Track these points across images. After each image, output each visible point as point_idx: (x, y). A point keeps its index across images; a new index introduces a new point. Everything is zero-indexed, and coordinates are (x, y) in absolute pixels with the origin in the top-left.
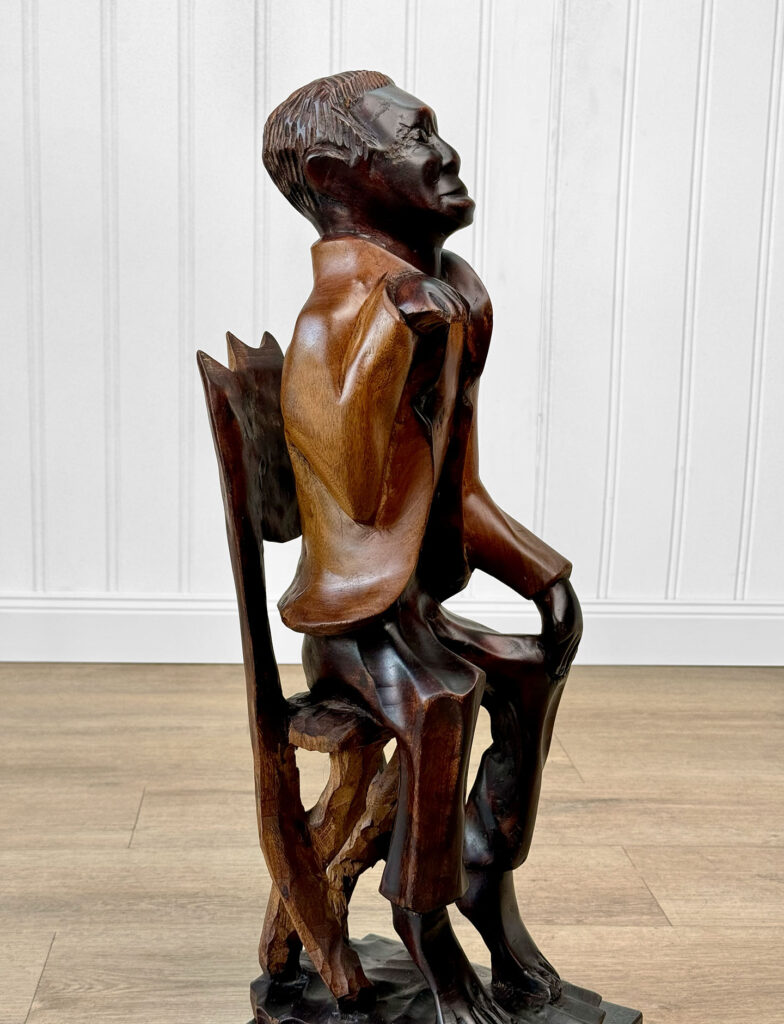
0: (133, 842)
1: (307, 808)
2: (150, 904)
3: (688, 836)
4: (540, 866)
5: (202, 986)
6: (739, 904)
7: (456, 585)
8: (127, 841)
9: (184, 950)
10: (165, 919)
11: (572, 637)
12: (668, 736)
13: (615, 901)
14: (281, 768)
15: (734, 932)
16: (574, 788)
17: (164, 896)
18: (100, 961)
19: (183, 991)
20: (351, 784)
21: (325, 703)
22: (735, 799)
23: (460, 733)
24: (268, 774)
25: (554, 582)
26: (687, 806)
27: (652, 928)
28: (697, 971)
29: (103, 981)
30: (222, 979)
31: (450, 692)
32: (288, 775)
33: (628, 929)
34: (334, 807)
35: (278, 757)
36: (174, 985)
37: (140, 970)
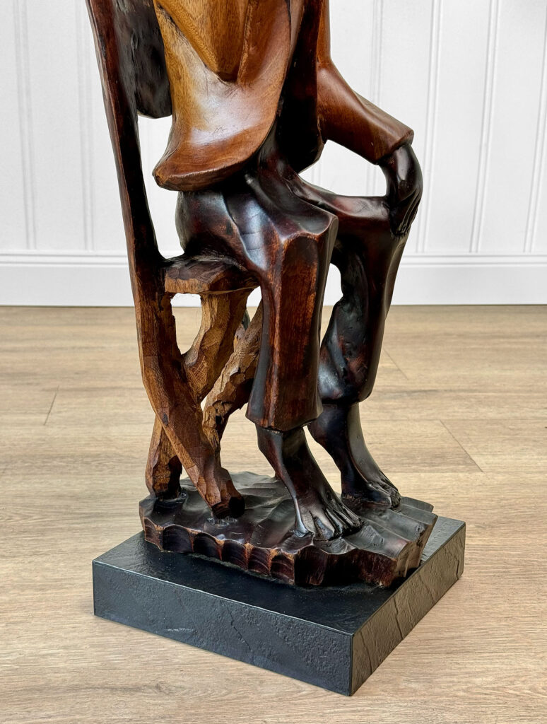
0: (48, 421)
1: (182, 353)
2: (61, 462)
3: (492, 413)
4: (375, 434)
5: (102, 516)
6: (536, 457)
7: (310, 156)
8: (44, 421)
9: (88, 492)
10: (72, 472)
11: (414, 194)
12: (473, 349)
13: (436, 457)
14: (158, 314)
15: (532, 475)
16: (401, 383)
17: (72, 456)
18: (18, 501)
19: (86, 520)
20: (220, 326)
21: (196, 258)
22: (529, 388)
23: (315, 270)
24: (148, 319)
25: (398, 146)
26: (490, 394)
27: (467, 474)
28: (505, 502)
29: (20, 514)
30: (119, 511)
31: (307, 232)
32: (165, 321)
33: (447, 474)
34: (206, 347)
35: (156, 304)
36: (80, 516)
37: (51, 506)
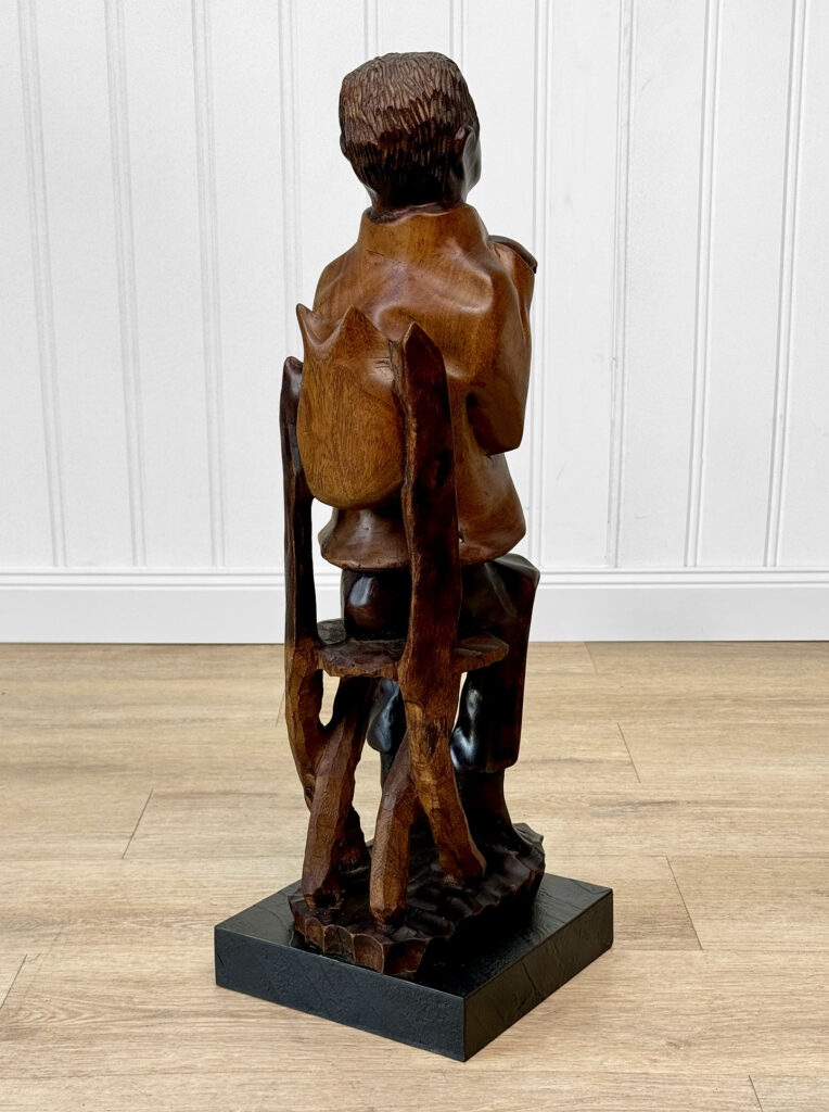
0: (128, 852)
2: (133, 923)
3: (744, 845)
5: (171, 1016)
6: (784, 925)
8: (122, 851)
9: (159, 975)
10: (144, 940)
12: (749, 726)
13: (644, 921)
15: (770, 957)
16: (630, 790)
17: (150, 913)
18: (68, 987)
19: (151, 1021)
22: (809, 800)
26: (750, 810)
27: (679, 953)
28: (719, 1002)
29: (67, 1010)
30: (195, 1008)
33: (652, 953)
36: (143, 1014)
37: (109, 997)
